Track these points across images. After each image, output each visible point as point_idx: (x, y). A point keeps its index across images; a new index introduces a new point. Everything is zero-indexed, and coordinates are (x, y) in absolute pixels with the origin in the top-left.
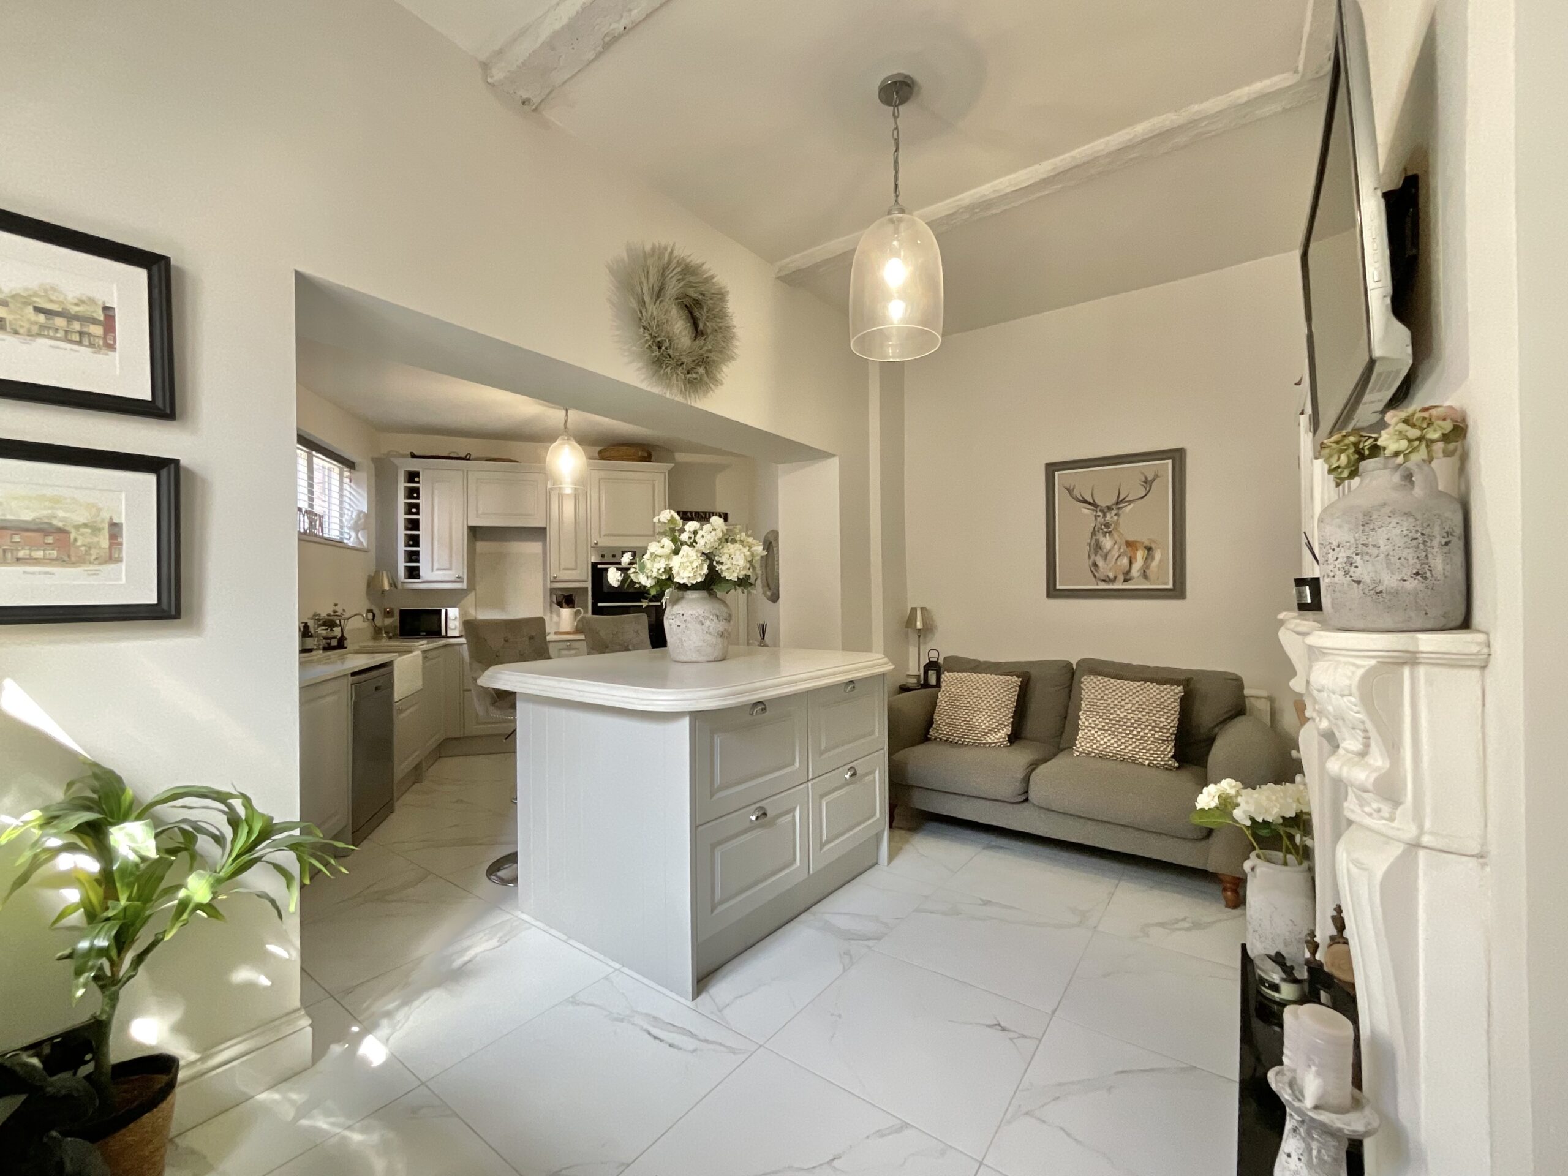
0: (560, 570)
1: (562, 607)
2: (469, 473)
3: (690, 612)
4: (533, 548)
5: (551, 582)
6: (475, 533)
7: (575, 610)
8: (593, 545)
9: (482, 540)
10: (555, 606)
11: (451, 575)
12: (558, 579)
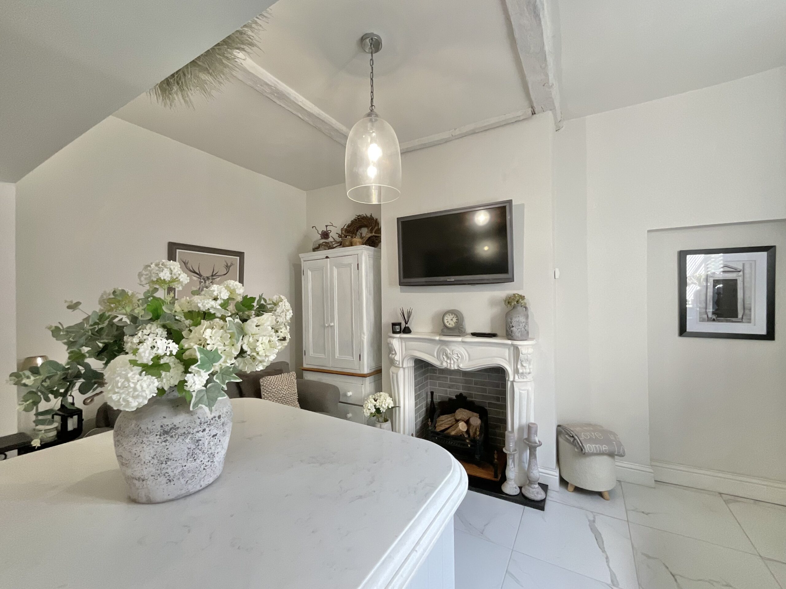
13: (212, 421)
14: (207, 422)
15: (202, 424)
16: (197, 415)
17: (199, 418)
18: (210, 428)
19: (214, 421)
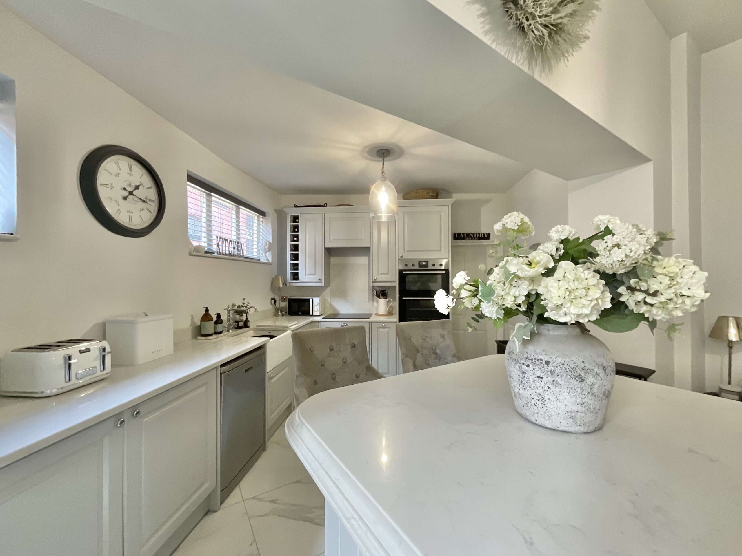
0: (378, 275)
1: (379, 298)
2: (326, 214)
3: (559, 360)
4: (362, 260)
5: (373, 282)
6: (330, 252)
7: (387, 300)
8: (399, 258)
9: (335, 256)
10: (375, 297)
11: (315, 278)
12: (377, 280)
13: (537, 361)
14: (532, 360)
15: (527, 359)
16: (527, 350)
17: (527, 353)
18: (534, 367)
19: (539, 363)
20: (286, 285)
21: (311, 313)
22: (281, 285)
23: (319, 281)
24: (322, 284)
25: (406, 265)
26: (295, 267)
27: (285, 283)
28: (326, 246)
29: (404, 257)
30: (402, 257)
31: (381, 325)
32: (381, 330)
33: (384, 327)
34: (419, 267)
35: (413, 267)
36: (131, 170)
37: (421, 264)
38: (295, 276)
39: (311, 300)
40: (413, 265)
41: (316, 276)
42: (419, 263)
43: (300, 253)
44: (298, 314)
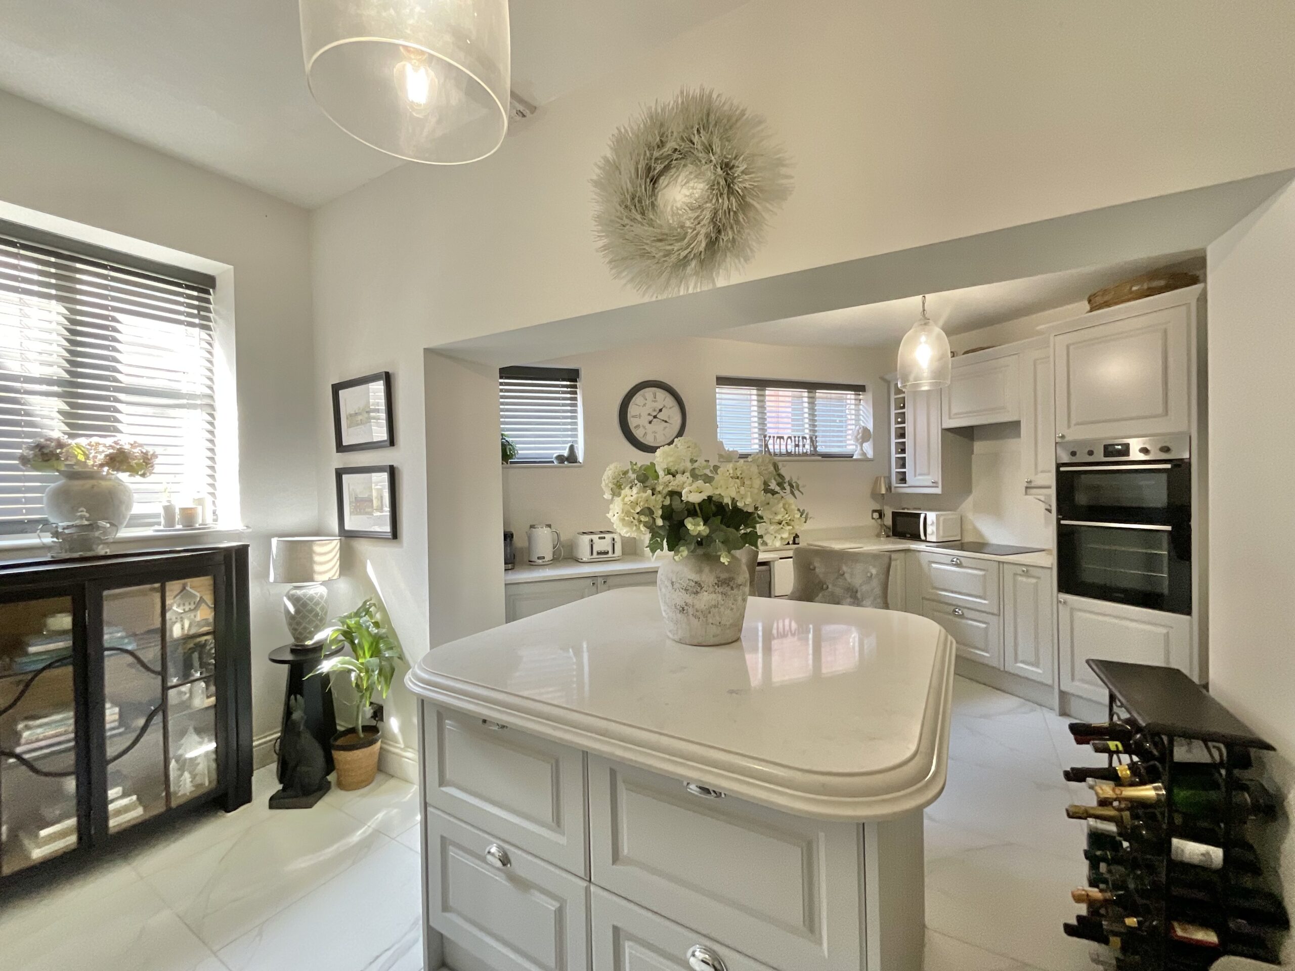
0: (1036, 472)
5: (1026, 487)
8: (1060, 440)
9: (978, 439)
11: (929, 480)
12: (1033, 485)
20: (891, 491)
21: (923, 537)
22: (883, 491)
23: (934, 485)
24: (938, 491)
25: (1073, 454)
26: (902, 463)
27: (889, 488)
28: (943, 427)
29: (1068, 438)
30: (1063, 437)
31: (1019, 570)
32: (1020, 578)
33: (1026, 574)
34: (1105, 456)
35: (1091, 457)
36: (655, 398)
37: (1110, 449)
38: (903, 479)
39: (922, 516)
40: (1091, 453)
41: (929, 477)
42: (1106, 447)
43: (908, 440)
44: (905, 537)
